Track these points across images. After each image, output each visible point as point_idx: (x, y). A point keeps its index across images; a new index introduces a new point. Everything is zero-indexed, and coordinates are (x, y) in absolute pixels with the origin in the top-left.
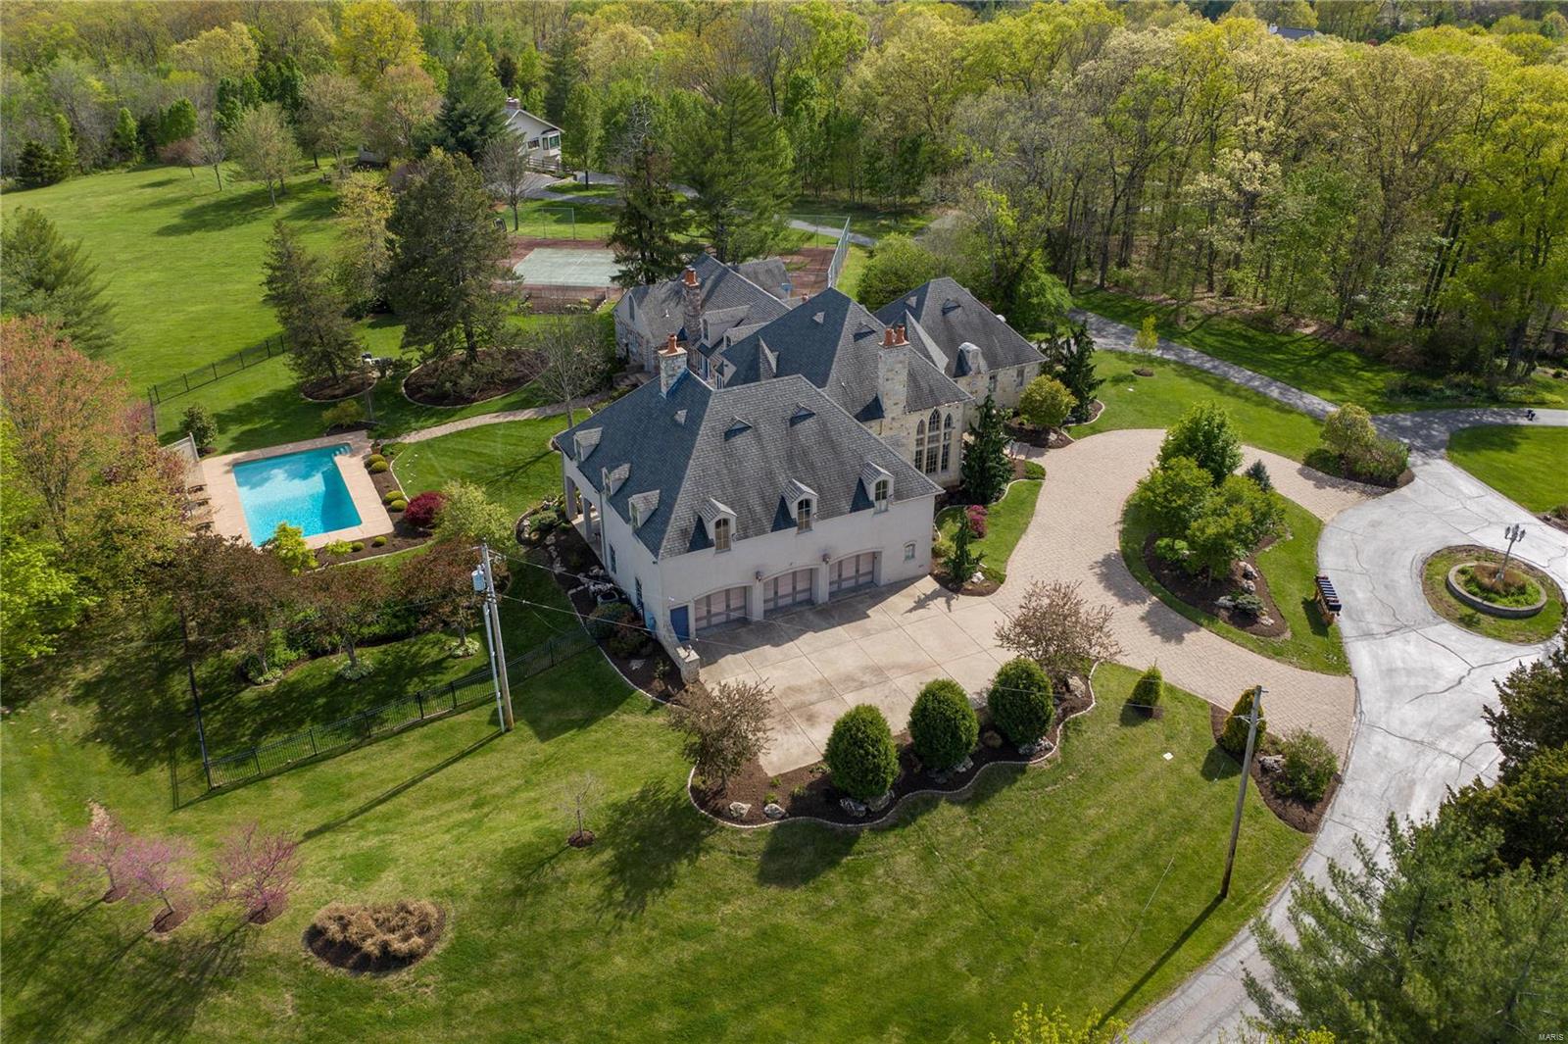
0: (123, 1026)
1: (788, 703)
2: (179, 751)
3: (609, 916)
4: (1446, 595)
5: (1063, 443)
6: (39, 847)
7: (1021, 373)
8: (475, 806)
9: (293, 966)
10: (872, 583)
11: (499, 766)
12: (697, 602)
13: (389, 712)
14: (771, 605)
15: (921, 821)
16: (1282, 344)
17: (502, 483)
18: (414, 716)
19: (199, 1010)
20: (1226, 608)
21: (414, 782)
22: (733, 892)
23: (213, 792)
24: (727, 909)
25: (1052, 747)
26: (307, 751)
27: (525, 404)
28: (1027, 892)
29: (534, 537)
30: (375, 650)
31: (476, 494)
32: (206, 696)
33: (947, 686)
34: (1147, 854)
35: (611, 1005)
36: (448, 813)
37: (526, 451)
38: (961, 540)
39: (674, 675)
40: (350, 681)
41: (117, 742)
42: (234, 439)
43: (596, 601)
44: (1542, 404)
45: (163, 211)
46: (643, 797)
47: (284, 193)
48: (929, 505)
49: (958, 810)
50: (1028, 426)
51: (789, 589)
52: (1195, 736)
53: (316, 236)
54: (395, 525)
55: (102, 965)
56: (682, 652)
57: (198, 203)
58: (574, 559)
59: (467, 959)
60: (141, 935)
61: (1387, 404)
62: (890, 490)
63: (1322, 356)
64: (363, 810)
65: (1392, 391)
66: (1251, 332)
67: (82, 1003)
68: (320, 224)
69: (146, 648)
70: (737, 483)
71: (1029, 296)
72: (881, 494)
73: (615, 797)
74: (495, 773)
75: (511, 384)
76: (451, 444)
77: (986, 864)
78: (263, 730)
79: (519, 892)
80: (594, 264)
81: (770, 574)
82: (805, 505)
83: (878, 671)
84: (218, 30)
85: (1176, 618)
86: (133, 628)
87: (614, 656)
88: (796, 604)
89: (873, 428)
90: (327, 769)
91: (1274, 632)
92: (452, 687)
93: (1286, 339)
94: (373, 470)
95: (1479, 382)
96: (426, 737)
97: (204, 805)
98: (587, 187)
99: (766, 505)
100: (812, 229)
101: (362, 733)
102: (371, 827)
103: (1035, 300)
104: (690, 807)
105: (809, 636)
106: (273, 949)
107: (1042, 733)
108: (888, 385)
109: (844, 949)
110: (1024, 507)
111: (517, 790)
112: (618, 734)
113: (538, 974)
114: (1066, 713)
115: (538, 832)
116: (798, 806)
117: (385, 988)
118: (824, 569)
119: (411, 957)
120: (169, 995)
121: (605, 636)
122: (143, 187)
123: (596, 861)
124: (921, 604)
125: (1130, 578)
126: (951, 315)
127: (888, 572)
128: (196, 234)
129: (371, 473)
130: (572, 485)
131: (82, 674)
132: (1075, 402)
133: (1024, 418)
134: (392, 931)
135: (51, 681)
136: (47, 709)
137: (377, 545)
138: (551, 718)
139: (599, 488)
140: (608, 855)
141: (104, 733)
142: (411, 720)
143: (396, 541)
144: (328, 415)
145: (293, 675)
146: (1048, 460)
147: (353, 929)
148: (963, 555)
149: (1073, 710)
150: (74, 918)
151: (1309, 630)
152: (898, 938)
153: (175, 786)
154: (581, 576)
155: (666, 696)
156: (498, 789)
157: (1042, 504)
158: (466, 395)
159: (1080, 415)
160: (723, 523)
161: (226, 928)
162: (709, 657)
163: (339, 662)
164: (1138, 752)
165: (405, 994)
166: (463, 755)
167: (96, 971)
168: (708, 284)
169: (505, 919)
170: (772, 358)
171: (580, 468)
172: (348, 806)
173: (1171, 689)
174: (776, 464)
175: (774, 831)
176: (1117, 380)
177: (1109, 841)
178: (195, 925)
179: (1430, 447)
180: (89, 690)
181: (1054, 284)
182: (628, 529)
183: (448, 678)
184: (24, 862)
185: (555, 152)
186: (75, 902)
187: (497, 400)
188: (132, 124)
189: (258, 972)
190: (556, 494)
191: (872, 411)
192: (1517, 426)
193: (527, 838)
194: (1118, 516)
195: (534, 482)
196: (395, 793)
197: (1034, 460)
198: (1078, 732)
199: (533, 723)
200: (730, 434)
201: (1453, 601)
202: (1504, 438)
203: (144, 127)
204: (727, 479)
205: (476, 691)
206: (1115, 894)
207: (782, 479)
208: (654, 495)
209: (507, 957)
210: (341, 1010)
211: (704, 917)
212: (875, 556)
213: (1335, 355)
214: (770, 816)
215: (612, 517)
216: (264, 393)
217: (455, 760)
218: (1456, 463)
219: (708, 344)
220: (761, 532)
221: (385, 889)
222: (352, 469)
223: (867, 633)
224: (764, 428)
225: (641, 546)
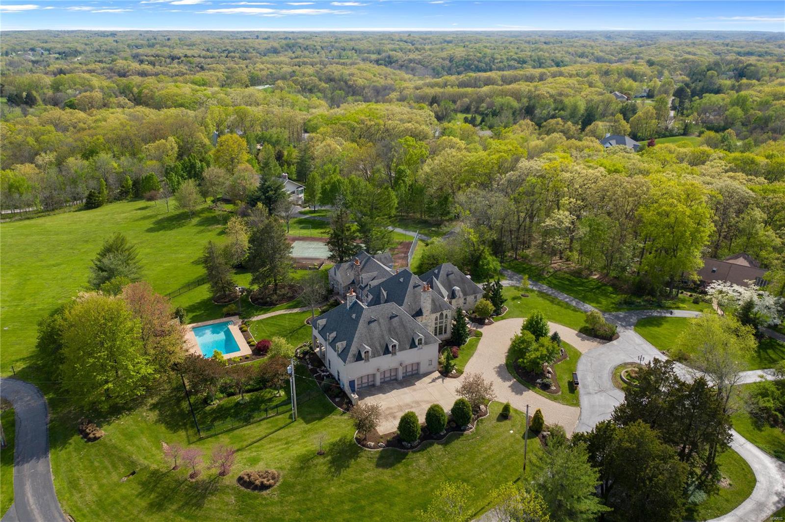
0: (183, 506)
1: (387, 412)
2: (188, 426)
3: (329, 476)
4: (619, 380)
5: (490, 323)
6: (149, 454)
7: (476, 297)
8: (286, 444)
9: (233, 489)
10: (418, 374)
11: (293, 432)
12: (358, 379)
13: (256, 414)
14: (383, 380)
15: (428, 449)
16: (584, 283)
17: (289, 336)
18: (264, 416)
19: (206, 501)
20: (540, 384)
21: (266, 437)
22: (368, 469)
23: (201, 439)
24: (366, 475)
25: (472, 428)
26: (230, 426)
27: (295, 307)
28: (461, 472)
29: (301, 356)
30: (249, 394)
31: (283, 341)
32: (193, 409)
33: (437, 406)
34: (500, 462)
35: (330, 502)
36: (278, 446)
37: (297, 324)
38: (448, 359)
39: (350, 402)
40: (242, 404)
41: (167, 423)
42: (191, 319)
43: (323, 378)
44: (678, 308)
45: (147, 221)
46: (340, 441)
47: (194, 214)
48: (436, 347)
49: (440, 446)
50: (478, 317)
51: (389, 375)
52: (521, 426)
53: (209, 233)
54: (253, 351)
55: (175, 488)
56: (353, 395)
57: (160, 217)
58: (316, 364)
59: (287, 488)
60: (186, 480)
61: (617, 308)
62: (423, 342)
63: (598, 288)
64: (250, 445)
65: (620, 303)
66: (572, 278)
67: (170, 499)
68: (210, 228)
69: (171, 393)
70: (372, 339)
71: (483, 265)
72: (420, 343)
73: (331, 440)
74: (292, 434)
75: (291, 299)
76: (269, 321)
77: (448, 463)
78: (214, 420)
79: (302, 468)
80: (319, 248)
81: (382, 370)
82: (394, 346)
83: (417, 403)
84: (163, 141)
85: (522, 387)
86: (166, 386)
87: (330, 397)
88: (391, 380)
89: (419, 319)
90: (237, 432)
91: (556, 392)
92: (277, 406)
93: (585, 281)
94: (243, 331)
95: (654, 299)
96: (268, 423)
97: (198, 443)
98: (315, 212)
99: (381, 346)
100: (404, 232)
101: (247, 421)
102: (253, 450)
103: (486, 267)
104: (355, 444)
105: (395, 391)
106: (227, 483)
107: (469, 422)
108: (425, 304)
109: (402, 487)
110: (473, 347)
111: (299, 439)
112: (331, 422)
113: (308, 492)
114: (478, 417)
115: (306, 451)
116: (389, 444)
117: (262, 495)
118: (401, 369)
119: (269, 486)
120: (196, 497)
121: (327, 390)
122: (136, 210)
123: (326, 459)
124: (434, 381)
125: (507, 372)
126: (450, 276)
127: (422, 370)
128: (161, 232)
129: (242, 332)
130: (316, 338)
131: (151, 401)
132: (494, 308)
133: (476, 314)
134: (264, 478)
135: (141, 403)
136: (141, 412)
137: (247, 358)
138: (309, 417)
139: (326, 340)
140: (329, 458)
141: (161, 420)
142: (263, 417)
143: (253, 357)
144: (225, 310)
145: (222, 402)
146: (484, 330)
147: (252, 477)
148: (448, 364)
149: (481, 416)
150: (165, 474)
151: (568, 392)
152: (419, 484)
153: (188, 437)
154: (318, 370)
155: (348, 410)
156: (293, 439)
157: (480, 346)
158: (274, 302)
159: (497, 313)
160: (367, 352)
161: (212, 477)
162: (361, 397)
163: (238, 398)
164: (501, 430)
165: (268, 497)
166: (281, 428)
167: (173, 490)
168: (363, 262)
169: (297, 477)
170: (385, 293)
171: (319, 332)
172: (245, 444)
173: (516, 411)
174: (385, 333)
175: (381, 451)
176: (514, 299)
177: (489, 457)
178: (203, 476)
179: (627, 325)
180: (154, 407)
181: (493, 260)
182: (336, 354)
183: (274, 404)
184: (145, 458)
185: (302, 195)
186: (164, 470)
187: (285, 304)
188: (130, 182)
189: (223, 490)
190: (309, 341)
191: (419, 313)
192: (665, 317)
193: (303, 453)
194: (506, 350)
195: (300, 336)
196: (260, 440)
197: (479, 330)
198: (482, 423)
199: (303, 418)
200: (369, 323)
201: (621, 382)
202: (657, 322)
203: (136, 183)
204: (368, 338)
205: (284, 408)
206: (489, 473)
207: (387, 338)
208: (345, 343)
209: (299, 487)
210: (249, 501)
211: (359, 477)
212: (418, 364)
213: (603, 288)
214: (380, 447)
215: (330, 349)
216: (199, 301)
217: (279, 430)
218: (636, 331)
219: (363, 286)
220: (379, 355)
221: (260, 467)
222: (235, 330)
223: (415, 390)
224: (381, 320)
225: (340, 359)
